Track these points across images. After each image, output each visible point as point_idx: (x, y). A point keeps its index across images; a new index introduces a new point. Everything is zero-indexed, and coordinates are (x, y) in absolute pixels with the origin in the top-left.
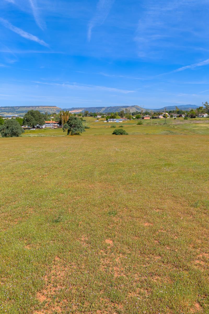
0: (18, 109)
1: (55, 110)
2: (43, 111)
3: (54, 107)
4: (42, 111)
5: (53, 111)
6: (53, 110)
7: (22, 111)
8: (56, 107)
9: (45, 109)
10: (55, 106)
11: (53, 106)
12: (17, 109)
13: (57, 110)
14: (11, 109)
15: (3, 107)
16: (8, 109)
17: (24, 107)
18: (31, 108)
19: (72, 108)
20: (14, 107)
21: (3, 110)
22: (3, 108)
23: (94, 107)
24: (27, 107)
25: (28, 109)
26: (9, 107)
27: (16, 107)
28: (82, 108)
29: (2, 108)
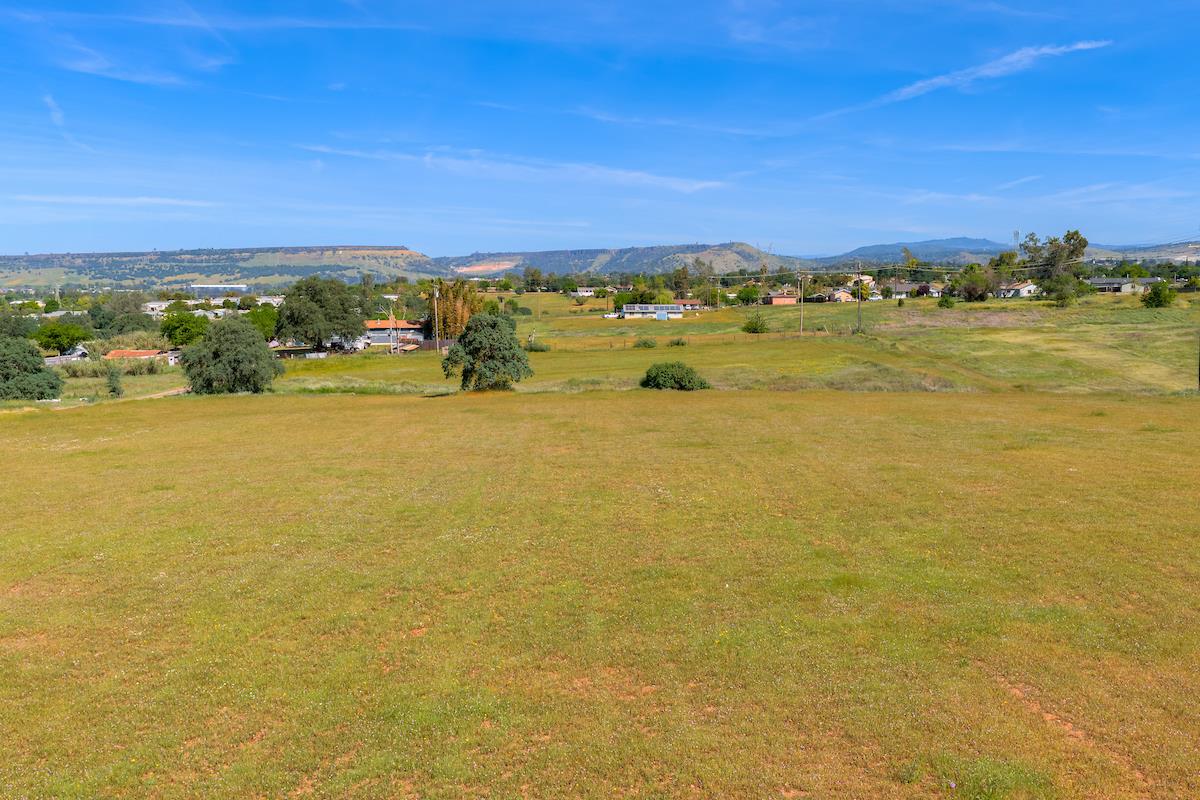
0: (248, 259)
1: (401, 262)
2: (353, 268)
3: (399, 253)
4: (349, 268)
5: (396, 266)
6: (392, 263)
7: (267, 268)
8: (406, 253)
9: (361, 259)
10: (403, 248)
11: (396, 248)
12: (244, 260)
13: (410, 264)
14: (219, 260)
15: (187, 252)
16: (208, 261)
17: (275, 250)
18: (302, 254)
19: (472, 256)
20: (231, 251)
21: (188, 264)
22: (189, 256)
23: (566, 252)
24: (287, 250)
25: (289, 259)
26: (210, 252)
27: (241, 251)
28: (514, 254)
29: (183, 257)
